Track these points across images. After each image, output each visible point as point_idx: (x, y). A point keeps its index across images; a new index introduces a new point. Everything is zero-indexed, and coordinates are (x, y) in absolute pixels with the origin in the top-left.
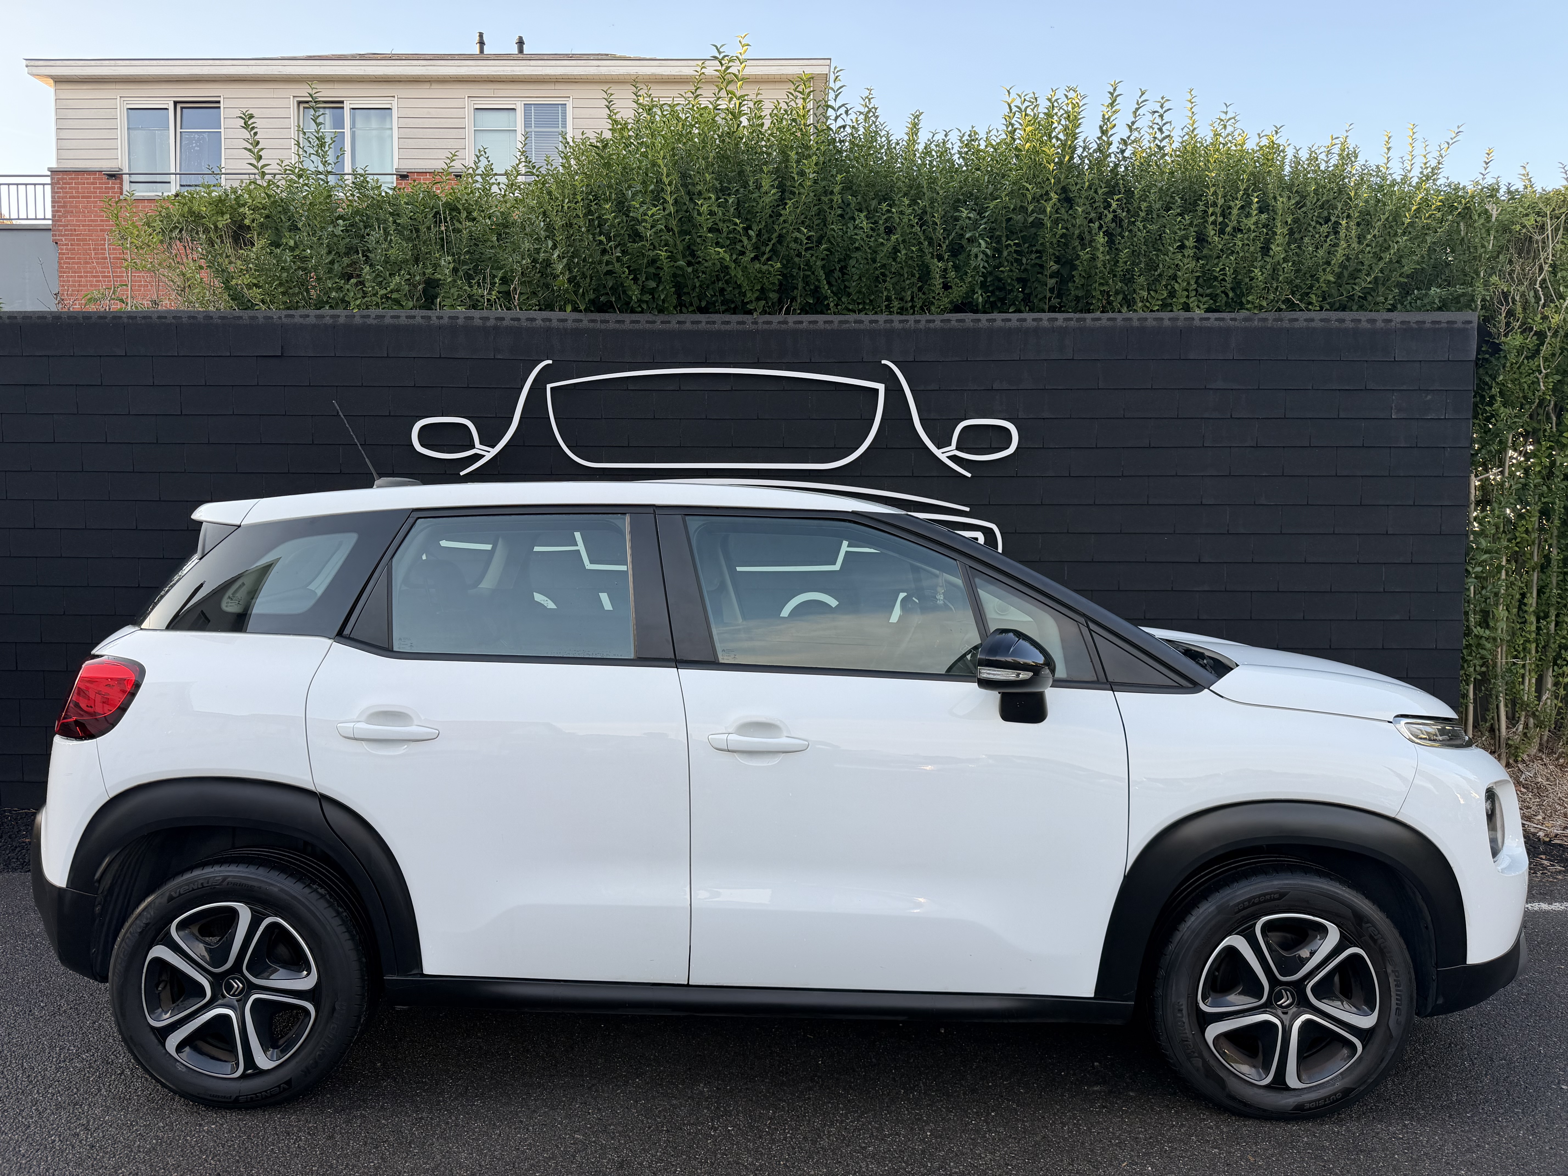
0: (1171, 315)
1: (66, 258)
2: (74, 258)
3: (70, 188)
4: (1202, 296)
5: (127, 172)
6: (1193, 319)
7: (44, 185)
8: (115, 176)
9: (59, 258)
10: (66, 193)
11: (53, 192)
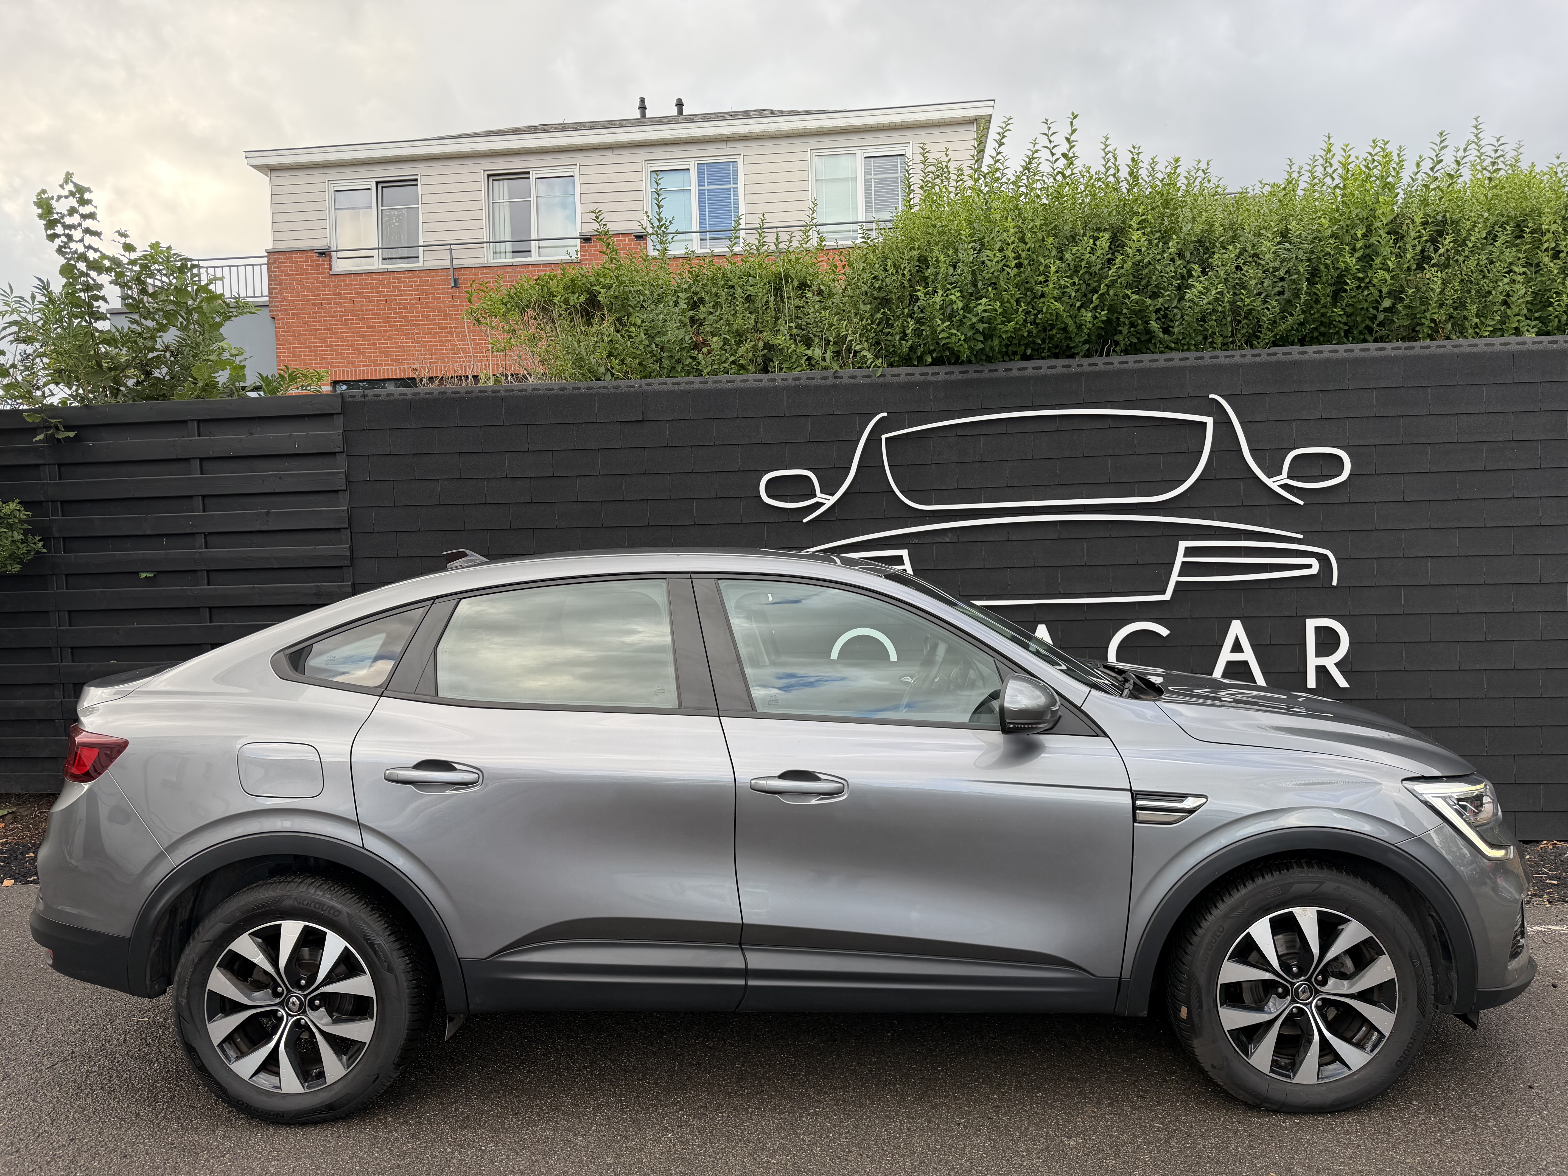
0: (1502, 340)
1: (283, 331)
2: (289, 331)
3: (285, 267)
4: (1530, 320)
5: (335, 249)
6: (1525, 343)
7: (261, 265)
8: (325, 253)
9: (277, 332)
10: (282, 271)
11: (270, 271)
